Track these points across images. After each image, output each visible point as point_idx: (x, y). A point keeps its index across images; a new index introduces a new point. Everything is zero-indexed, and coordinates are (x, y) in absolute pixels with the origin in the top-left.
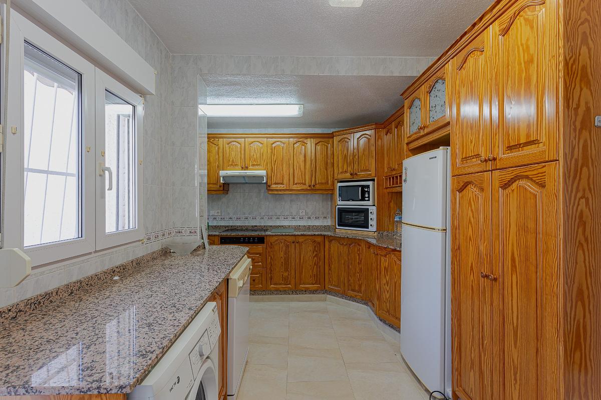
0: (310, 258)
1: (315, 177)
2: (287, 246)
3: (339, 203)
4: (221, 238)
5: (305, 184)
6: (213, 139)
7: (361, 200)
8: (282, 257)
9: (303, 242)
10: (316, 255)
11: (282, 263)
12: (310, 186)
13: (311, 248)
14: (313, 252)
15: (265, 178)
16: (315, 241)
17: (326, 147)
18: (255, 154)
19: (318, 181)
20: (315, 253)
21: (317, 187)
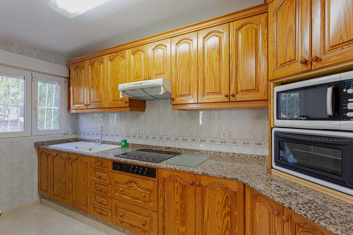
0: (219, 215)
1: (236, 83)
2: (184, 187)
3: (278, 122)
4: (113, 162)
5: (219, 93)
6: (120, 52)
7: (330, 118)
8: (177, 203)
9: (207, 186)
10: (230, 214)
11: (178, 211)
12: (227, 96)
13: (220, 198)
14: (224, 207)
15: (162, 88)
16: (227, 188)
17: (254, 31)
18: (158, 61)
19: (241, 87)
20: (227, 209)
21: (239, 97)
